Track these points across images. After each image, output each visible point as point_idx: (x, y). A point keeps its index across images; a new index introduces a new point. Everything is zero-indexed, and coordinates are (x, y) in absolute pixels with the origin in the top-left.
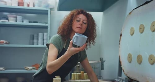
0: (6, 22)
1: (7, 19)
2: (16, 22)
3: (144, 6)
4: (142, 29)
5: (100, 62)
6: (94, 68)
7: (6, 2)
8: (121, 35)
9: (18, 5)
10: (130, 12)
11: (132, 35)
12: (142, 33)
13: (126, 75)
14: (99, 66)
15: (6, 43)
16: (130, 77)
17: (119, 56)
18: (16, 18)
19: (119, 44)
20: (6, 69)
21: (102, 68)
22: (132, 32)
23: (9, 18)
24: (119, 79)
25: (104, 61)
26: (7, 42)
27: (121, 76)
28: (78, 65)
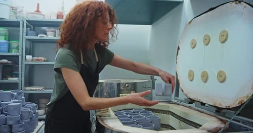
0: (45, 37)
1: (46, 34)
2: (55, 36)
3: (209, 13)
4: (207, 41)
5: (151, 80)
6: (145, 88)
7: (44, 15)
8: (179, 49)
9: (57, 18)
10: (190, 21)
11: (193, 48)
12: (207, 45)
13: (186, 95)
14: (150, 85)
15: (45, 61)
16: (191, 98)
17: (176, 73)
18: (55, 32)
19: (177, 59)
20: (45, 89)
22: (194, 45)
23: (47, 33)
24: (176, 99)
25: (156, 79)
26: (46, 59)
27: (178, 97)
28: (127, 85)
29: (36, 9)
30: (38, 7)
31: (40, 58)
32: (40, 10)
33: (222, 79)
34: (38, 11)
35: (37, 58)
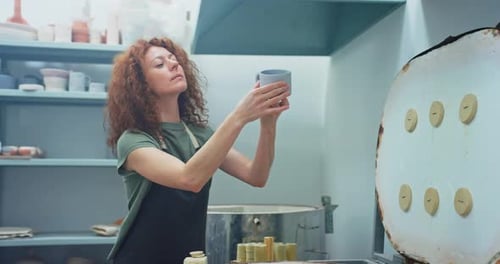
0: (39, 91)
1: (40, 82)
2: (67, 89)
3: (444, 48)
4: (438, 117)
5: (322, 208)
6: (304, 228)
7: (36, 32)
8: (381, 130)
9: (73, 40)
10: (405, 64)
11: (411, 131)
12: (437, 125)
13: (396, 247)
14: (319, 221)
15: (37, 156)
16: (407, 253)
17: (376, 192)
18: (67, 77)
19: (377, 156)
20: (36, 234)
21: (329, 228)
22: (410, 125)
23: (46, 80)
24: (376, 258)
26: (40, 152)
27: (382, 252)
28: (256, 220)
29: (11, 14)
30: (18, 9)
31: (23, 148)
32: (24, 15)
33: (463, 208)
34: (17, 19)
35: (15, 148)
